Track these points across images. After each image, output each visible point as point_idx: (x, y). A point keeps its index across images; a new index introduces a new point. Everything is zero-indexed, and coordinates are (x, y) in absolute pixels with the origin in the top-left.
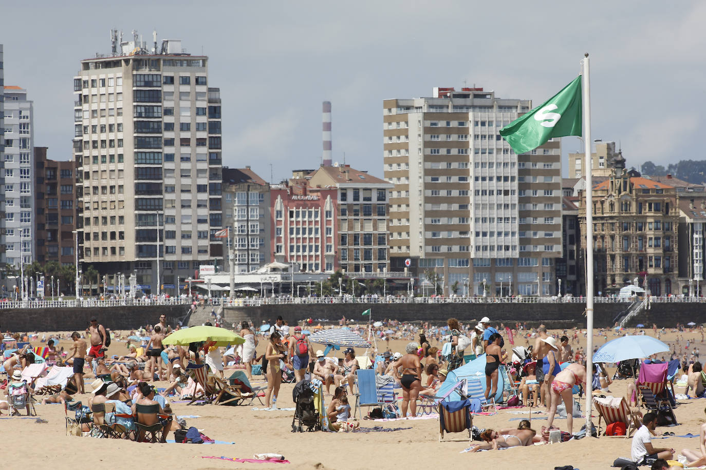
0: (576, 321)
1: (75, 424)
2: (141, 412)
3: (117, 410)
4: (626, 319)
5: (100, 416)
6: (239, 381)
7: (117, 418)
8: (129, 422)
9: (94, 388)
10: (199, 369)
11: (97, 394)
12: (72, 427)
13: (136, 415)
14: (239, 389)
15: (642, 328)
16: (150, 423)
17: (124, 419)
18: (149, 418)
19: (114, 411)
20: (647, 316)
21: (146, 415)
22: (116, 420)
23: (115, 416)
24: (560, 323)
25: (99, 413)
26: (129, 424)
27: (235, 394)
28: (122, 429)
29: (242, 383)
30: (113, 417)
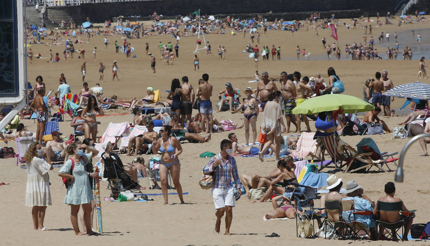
0: (362, 10)
1: (307, 220)
2: (383, 209)
3: (356, 208)
4: (407, 6)
5: (336, 213)
6: (368, 148)
7: (356, 216)
8: (369, 220)
9: (329, 184)
10: (327, 137)
11: (331, 190)
12: (304, 223)
13: (378, 213)
14: (370, 156)
15: (424, 14)
16: (393, 220)
17: (363, 216)
18: (392, 215)
19: (352, 208)
20: (426, 3)
21: (389, 213)
22: (355, 218)
23: (354, 214)
24: (346, 12)
25: (334, 211)
26: (368, 221)
27: (366, 161)
28: (362, 227)
29: (371, 150)
30: (352, 215)
